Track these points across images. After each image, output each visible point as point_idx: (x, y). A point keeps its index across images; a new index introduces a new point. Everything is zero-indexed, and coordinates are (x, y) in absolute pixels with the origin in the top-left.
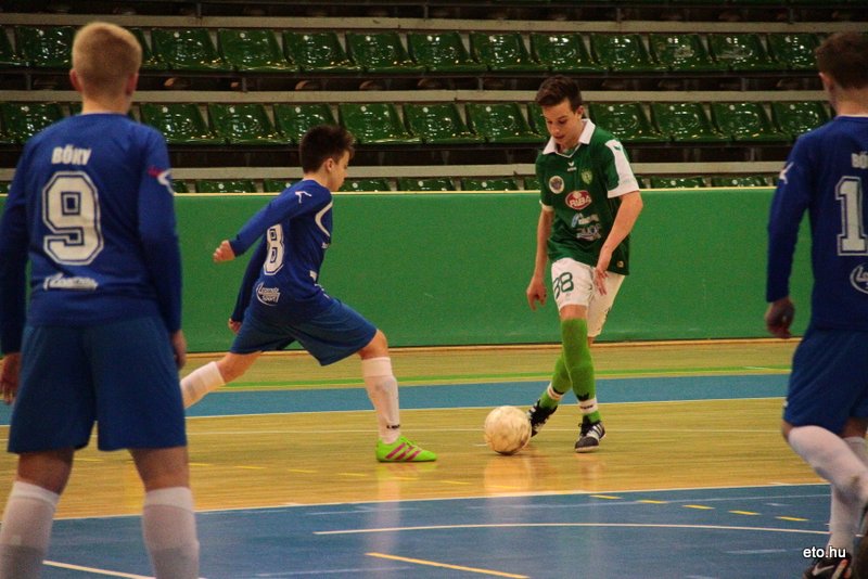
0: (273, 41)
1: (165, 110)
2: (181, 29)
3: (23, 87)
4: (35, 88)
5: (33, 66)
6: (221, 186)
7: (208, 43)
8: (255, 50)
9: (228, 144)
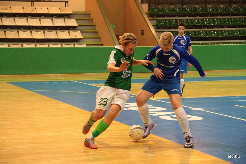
0: (243, 20)
1: (224, 31)
2: (227, 18)
3: (201, 28)
4: (203, 28)
5: (203, 25)
6: (232, 43)
7: (232, 21)
8: (239, 21)
9: (234, 37)
